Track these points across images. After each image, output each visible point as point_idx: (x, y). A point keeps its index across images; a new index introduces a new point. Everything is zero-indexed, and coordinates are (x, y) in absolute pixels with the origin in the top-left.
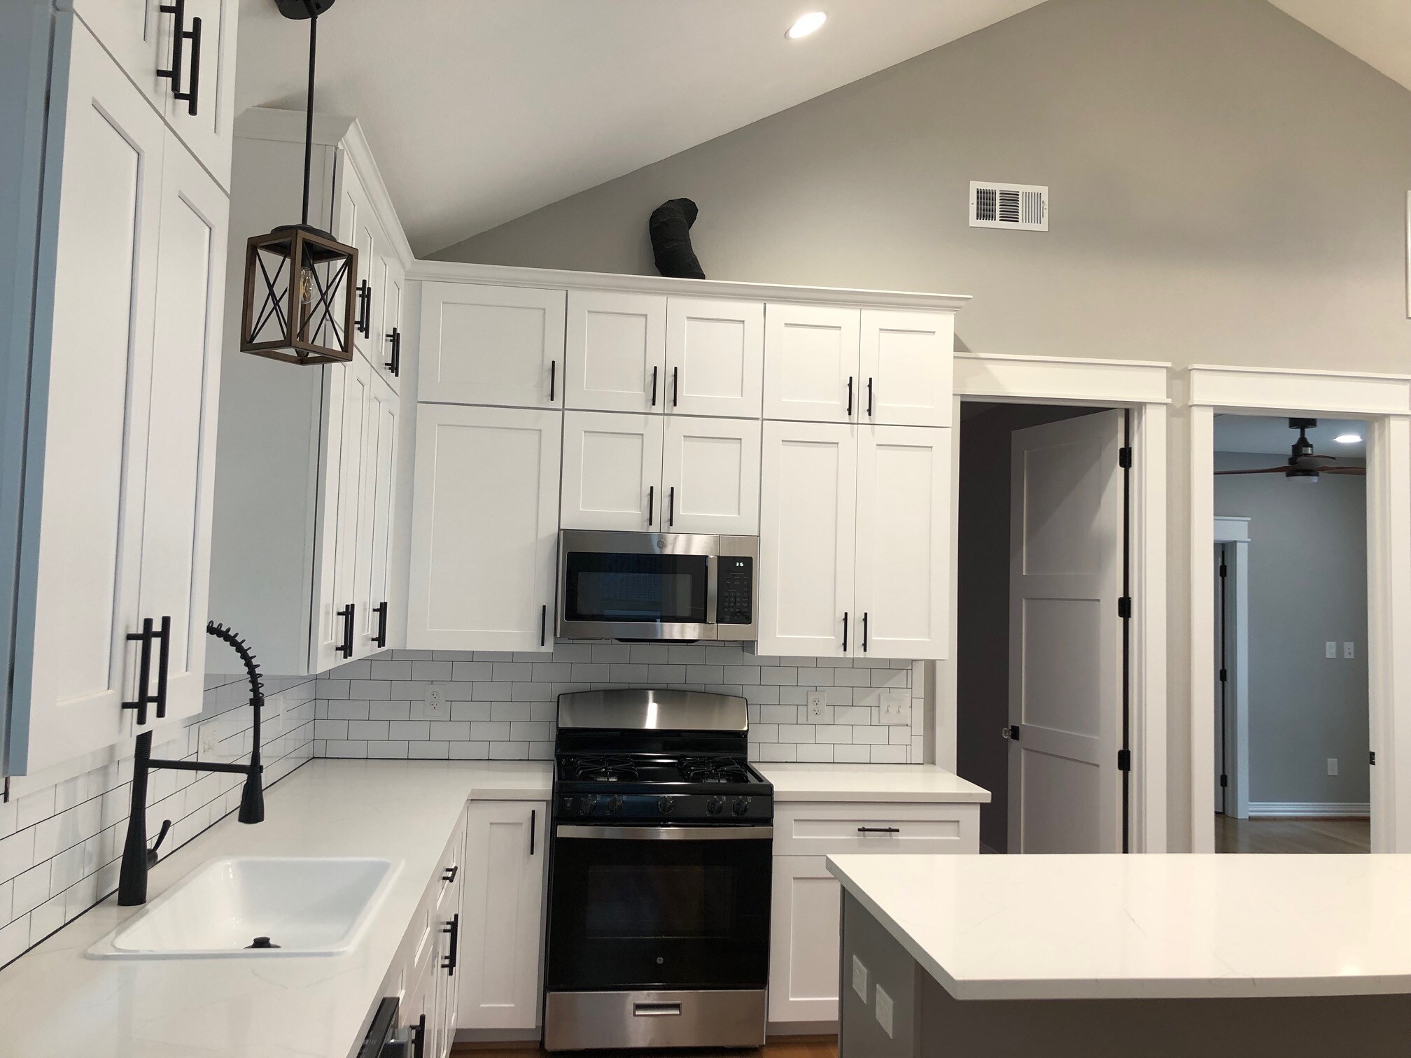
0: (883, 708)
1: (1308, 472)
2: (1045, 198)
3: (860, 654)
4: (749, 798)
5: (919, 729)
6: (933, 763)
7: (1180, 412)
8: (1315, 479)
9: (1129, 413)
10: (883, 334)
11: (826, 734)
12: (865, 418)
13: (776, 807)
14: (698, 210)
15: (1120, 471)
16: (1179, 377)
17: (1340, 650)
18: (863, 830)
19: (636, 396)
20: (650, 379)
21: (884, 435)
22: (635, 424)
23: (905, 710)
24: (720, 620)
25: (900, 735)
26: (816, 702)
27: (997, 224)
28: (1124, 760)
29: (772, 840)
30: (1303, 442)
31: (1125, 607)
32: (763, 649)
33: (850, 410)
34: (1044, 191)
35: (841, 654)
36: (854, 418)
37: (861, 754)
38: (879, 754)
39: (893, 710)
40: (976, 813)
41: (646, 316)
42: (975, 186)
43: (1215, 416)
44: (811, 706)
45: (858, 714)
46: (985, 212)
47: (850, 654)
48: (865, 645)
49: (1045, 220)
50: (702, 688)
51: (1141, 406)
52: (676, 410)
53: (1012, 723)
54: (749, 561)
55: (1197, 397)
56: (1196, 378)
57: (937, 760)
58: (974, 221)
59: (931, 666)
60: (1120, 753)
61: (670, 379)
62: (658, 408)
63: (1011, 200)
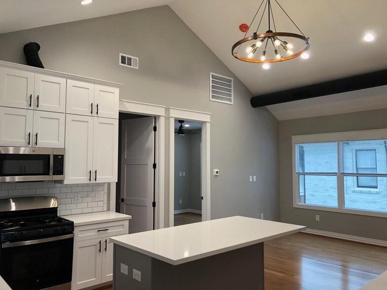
0: (96, 197)
1: (183, 133)
2: (138, 61)
3: (94, 182)
4: (67, 227)
5: (106, 202)
6: (109, 210)
7: (167, 118)
8: (184, 135)
9: (156, 118)
10: (101, 92)
11: (80, 206)
12: (96, 115)
13: (75, 228)
14: (40, 47)
15: (154, 132)
16: (167, 110)
17: (182, 174)
18: (99, 231)
19: (25, 104)
20: (29, 98)
21: (101, 120)
22: (24, 112)
23: (102, 197)
24: (54, 174)
25: (101, 204)
26: (77, 197)
27: (126, 65)
28: (154, 204)
29: (73, 238)
30: (181, 126)
31: (155, 166)
32: (66, 182)
33: (92, 112)
34: (137, 58)
35: (89, 182)
36: (93, 115)
37: (90, 210)
38: (95, 210)
39: (99, 197)
40: (128, 222)
41: (27, 78)
42: (121, 54)
43: (175, 120)
44: (76, 198)
45: (89, 199)
46: (123, 62)
47: (91, 182)
48: (96, 179)
49: (138, 66)
50: (41, 195)
51: (159, 116)
52: (38, 109)
53: (121, 197)
54: (62, 156)
55: (171, 115)
56: (171, 110)
57: (111, 209)
58: (120, 64)
59: (109, 184)
60: (153, 203)
61: (36, 99)
62: (32, 108)
63: (130, 59)
